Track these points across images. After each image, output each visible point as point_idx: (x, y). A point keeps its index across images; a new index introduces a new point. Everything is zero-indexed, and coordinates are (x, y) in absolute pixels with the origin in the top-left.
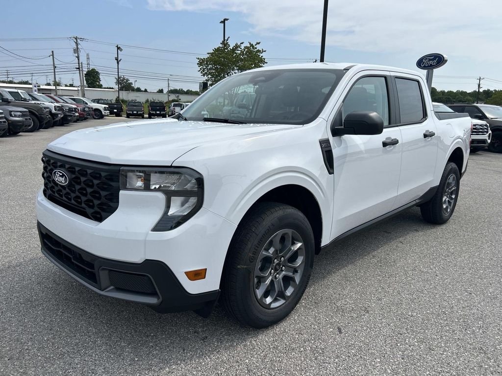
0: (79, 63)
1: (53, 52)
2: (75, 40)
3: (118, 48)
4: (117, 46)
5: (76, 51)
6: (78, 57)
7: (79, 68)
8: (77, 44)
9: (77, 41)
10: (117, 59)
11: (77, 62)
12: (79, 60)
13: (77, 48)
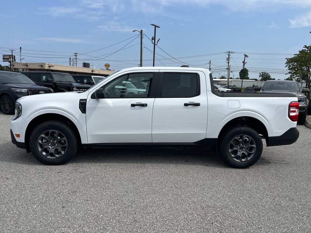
0: (228, 66)
1: (210, 61)
2: (228, 54)
3: (246, 56)
4: (245, 54)
5: (228, 59)
6: (228, 63)
7: (228, 69)
8: (229, 55)
9: (229, 54)
10: (244, 62)
11: (228, 65)
12: (228, 64)
13: (229, 58)
